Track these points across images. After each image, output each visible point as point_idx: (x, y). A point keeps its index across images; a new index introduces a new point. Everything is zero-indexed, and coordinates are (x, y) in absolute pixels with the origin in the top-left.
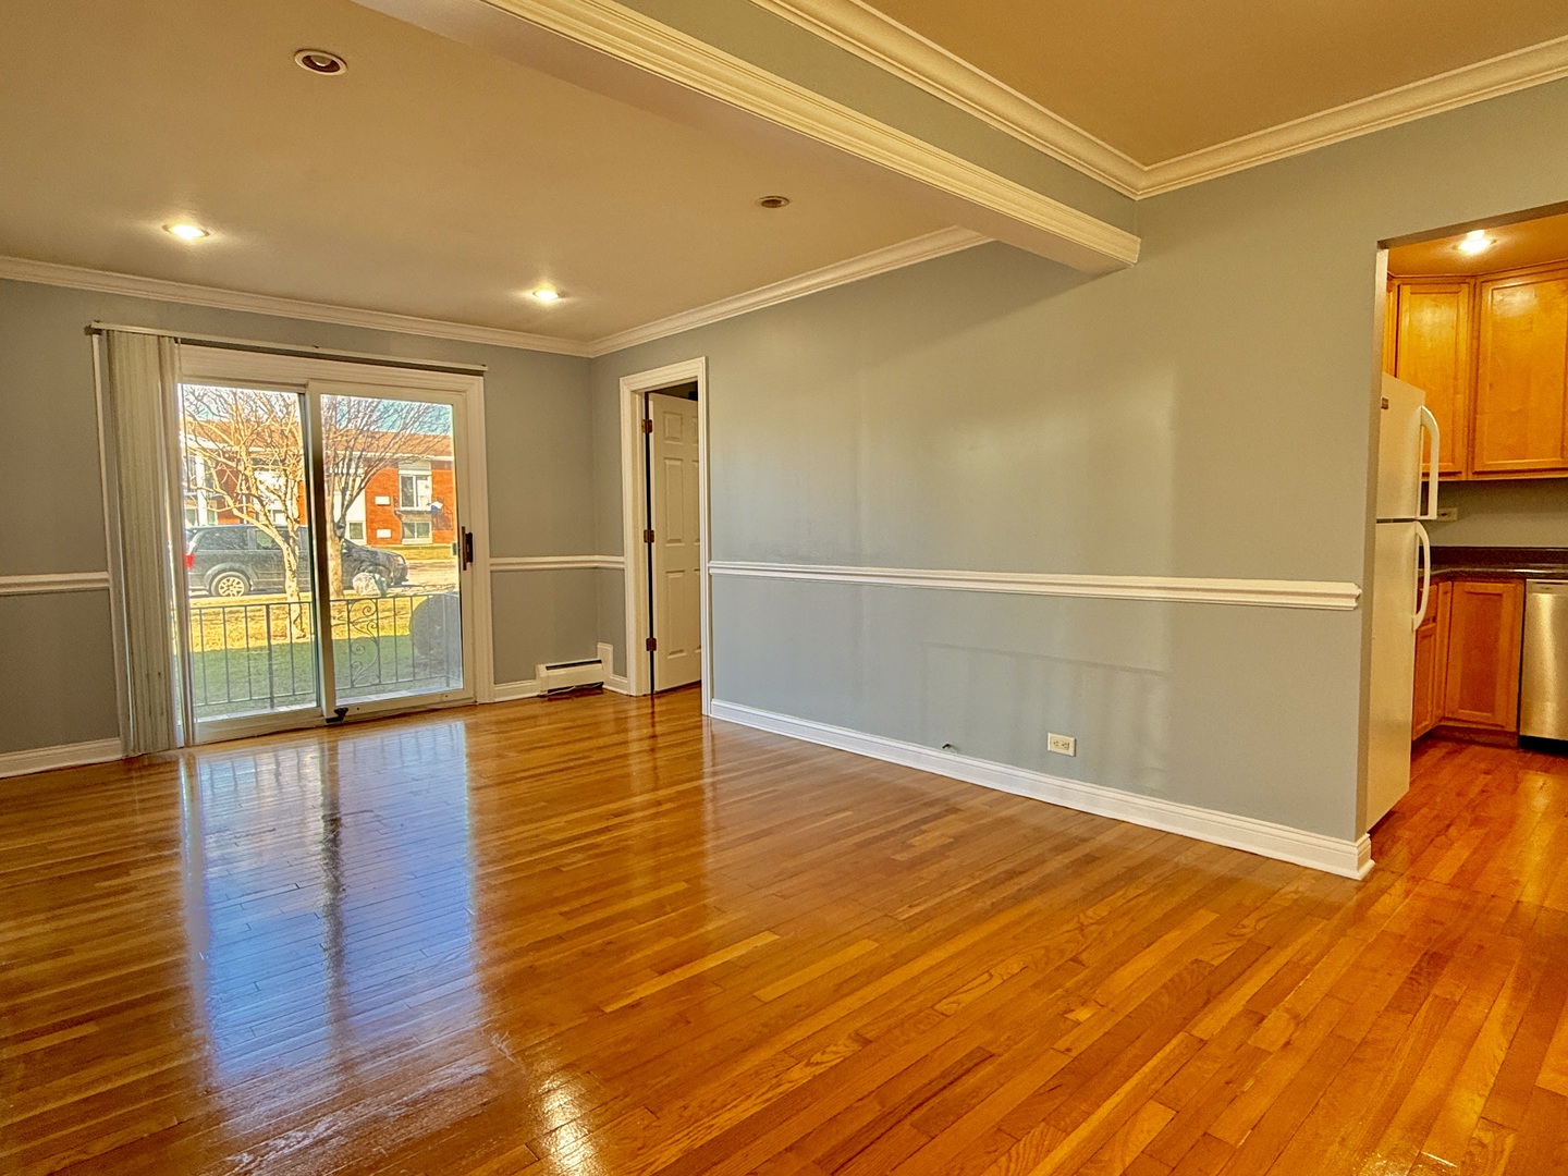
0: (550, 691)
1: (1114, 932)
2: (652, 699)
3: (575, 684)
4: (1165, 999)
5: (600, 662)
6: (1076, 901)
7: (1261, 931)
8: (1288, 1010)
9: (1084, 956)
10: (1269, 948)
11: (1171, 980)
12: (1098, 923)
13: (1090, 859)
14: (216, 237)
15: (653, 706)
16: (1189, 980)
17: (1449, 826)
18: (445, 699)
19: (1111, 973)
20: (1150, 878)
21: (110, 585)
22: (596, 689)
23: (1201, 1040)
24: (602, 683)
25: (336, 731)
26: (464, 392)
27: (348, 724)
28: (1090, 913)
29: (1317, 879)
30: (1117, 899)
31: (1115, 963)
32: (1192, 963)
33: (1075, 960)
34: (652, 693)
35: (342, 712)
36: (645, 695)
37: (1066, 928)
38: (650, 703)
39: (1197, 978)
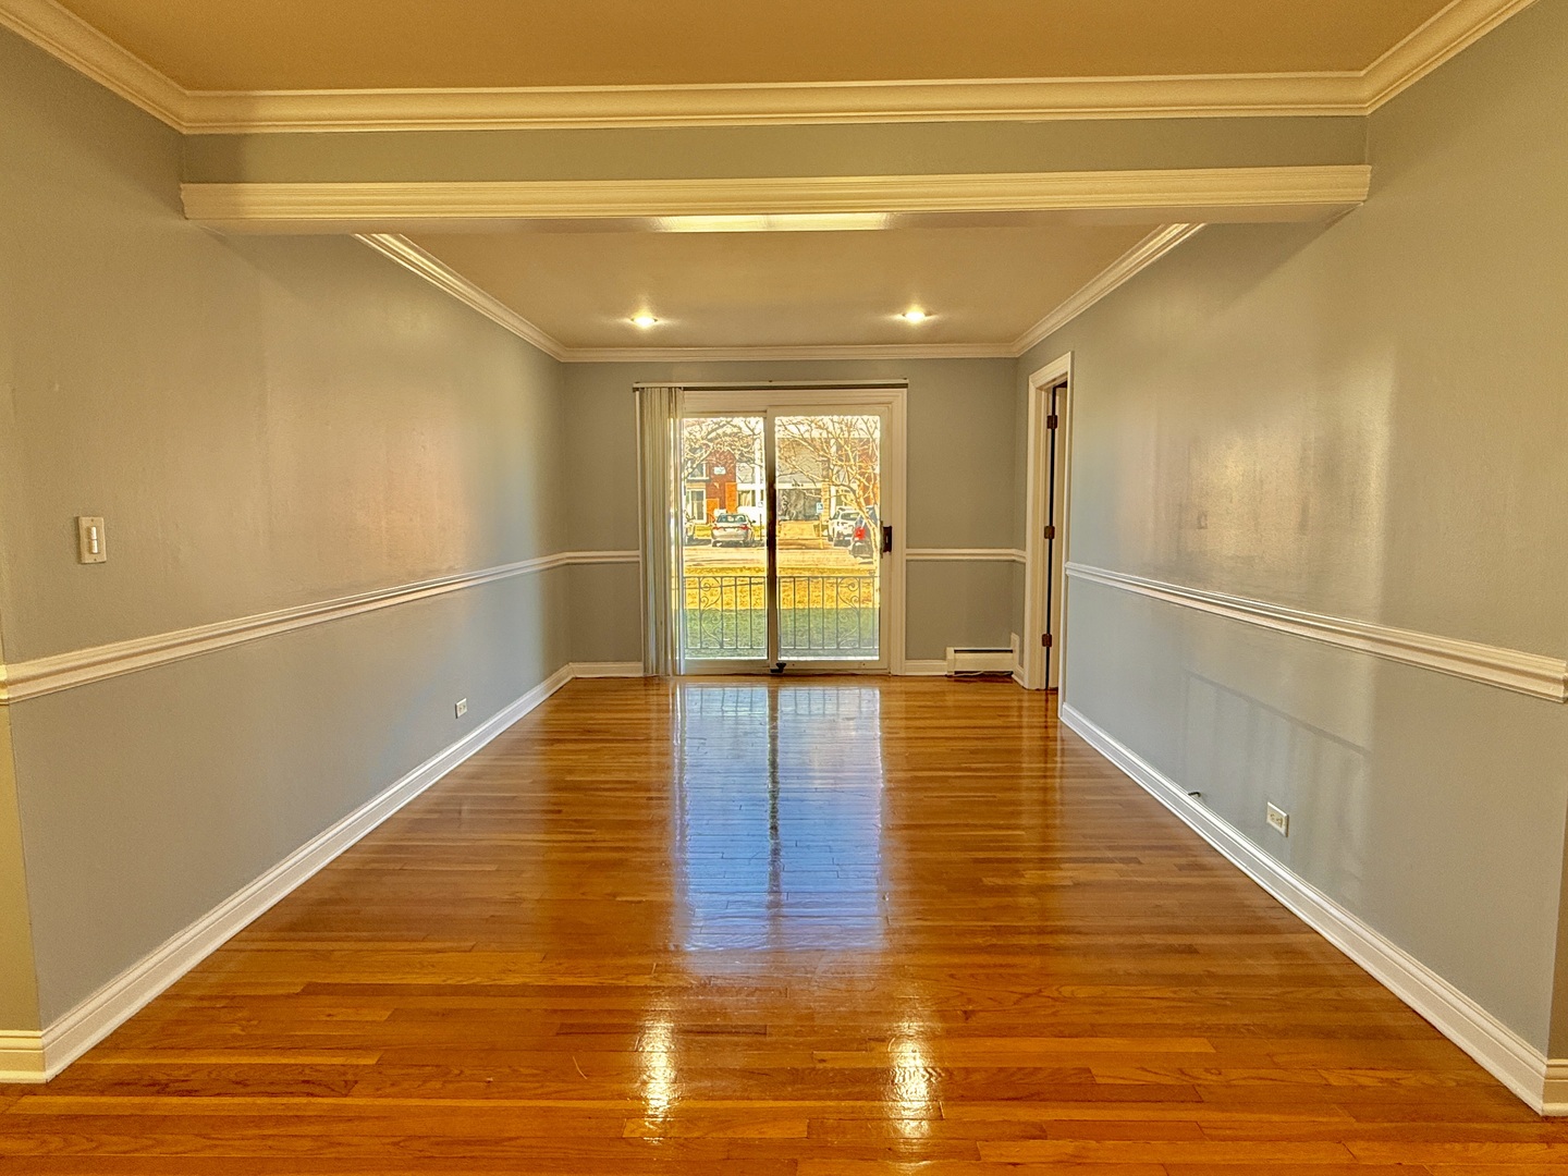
0: (956, 673)
2: (1047, 694)
3: (982, 669)
5: (1011, 651)
14: (662, 322)
15: (1047, 701)
18: (863, 667)
21: (640, 559)
22: (1005, 677)
24: (1012, 673)
25: (777, 680)
26: (890, 403)
27: (786, 675)
34: (1046, 689)
35: (782, 665)
36: (1038, 690)
38: (1044, 697)
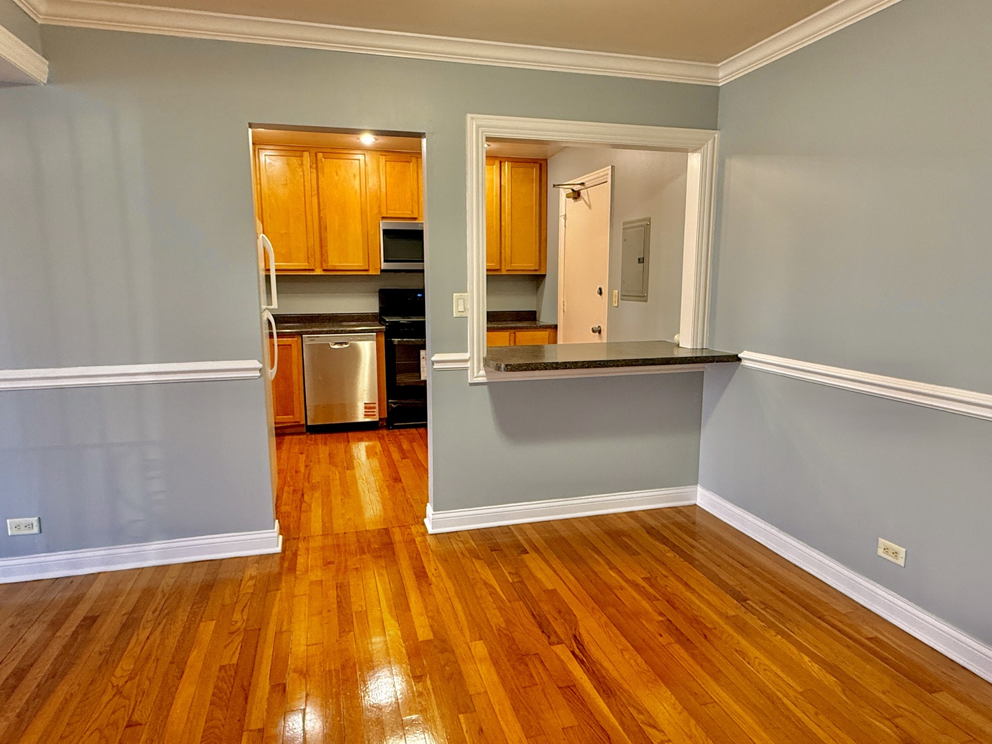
1: (149, 680)
4: (219, 714)
6: (100, 667)
7: (248, 620)
8: (295, 671)
9: (136, 717)
10: (260, 629)
11: (214, 695)
12: (131, 678)
13: (90, 621)
16: (225, 686)
17: (303, 495)
19: (167, 717)
20: (149, 615)
23: (259, 730)
28: (118, 672)
29: (258, 562)
30: (134, 648)
31: (164, 706)
32: (220, 670)
33: (129, 725)
37: (106, 698)
39: (230, 680)
